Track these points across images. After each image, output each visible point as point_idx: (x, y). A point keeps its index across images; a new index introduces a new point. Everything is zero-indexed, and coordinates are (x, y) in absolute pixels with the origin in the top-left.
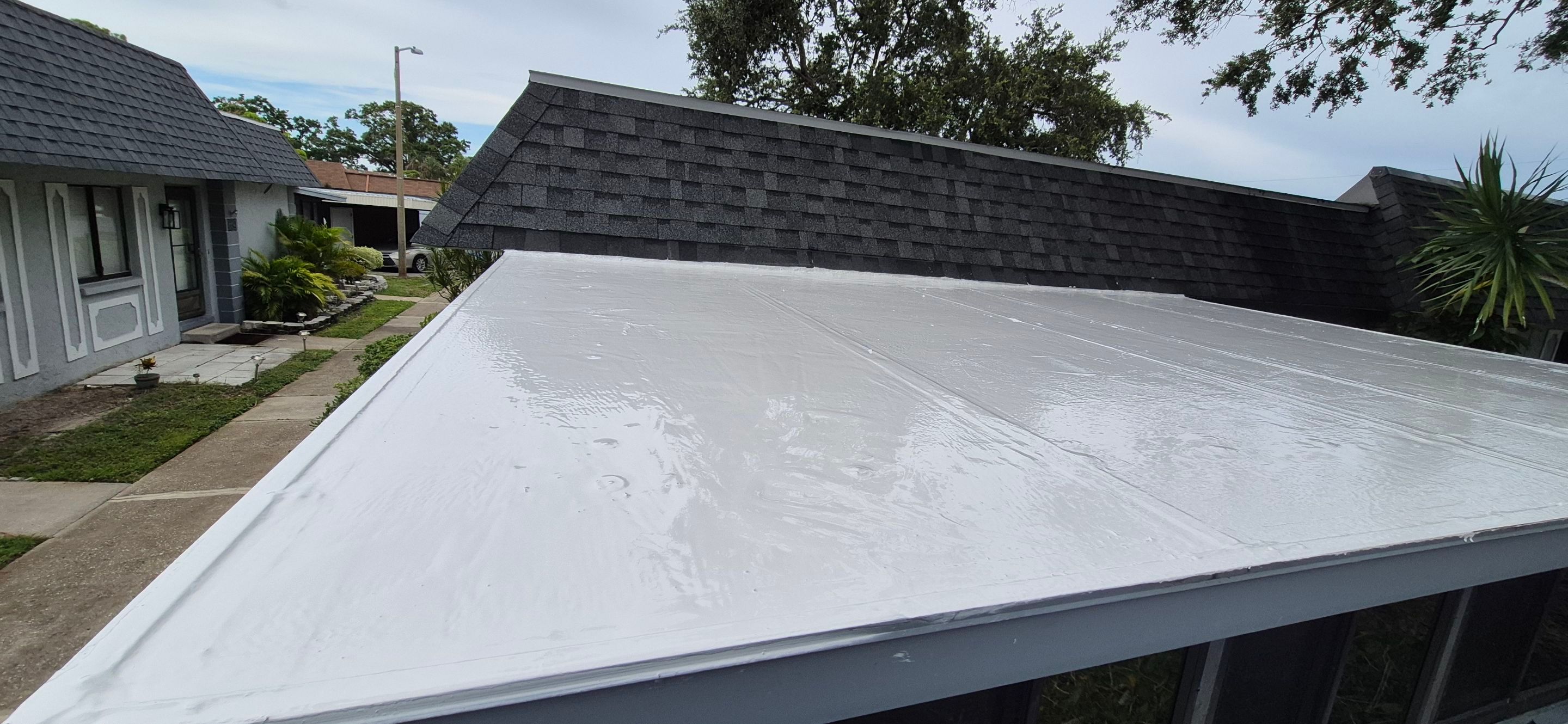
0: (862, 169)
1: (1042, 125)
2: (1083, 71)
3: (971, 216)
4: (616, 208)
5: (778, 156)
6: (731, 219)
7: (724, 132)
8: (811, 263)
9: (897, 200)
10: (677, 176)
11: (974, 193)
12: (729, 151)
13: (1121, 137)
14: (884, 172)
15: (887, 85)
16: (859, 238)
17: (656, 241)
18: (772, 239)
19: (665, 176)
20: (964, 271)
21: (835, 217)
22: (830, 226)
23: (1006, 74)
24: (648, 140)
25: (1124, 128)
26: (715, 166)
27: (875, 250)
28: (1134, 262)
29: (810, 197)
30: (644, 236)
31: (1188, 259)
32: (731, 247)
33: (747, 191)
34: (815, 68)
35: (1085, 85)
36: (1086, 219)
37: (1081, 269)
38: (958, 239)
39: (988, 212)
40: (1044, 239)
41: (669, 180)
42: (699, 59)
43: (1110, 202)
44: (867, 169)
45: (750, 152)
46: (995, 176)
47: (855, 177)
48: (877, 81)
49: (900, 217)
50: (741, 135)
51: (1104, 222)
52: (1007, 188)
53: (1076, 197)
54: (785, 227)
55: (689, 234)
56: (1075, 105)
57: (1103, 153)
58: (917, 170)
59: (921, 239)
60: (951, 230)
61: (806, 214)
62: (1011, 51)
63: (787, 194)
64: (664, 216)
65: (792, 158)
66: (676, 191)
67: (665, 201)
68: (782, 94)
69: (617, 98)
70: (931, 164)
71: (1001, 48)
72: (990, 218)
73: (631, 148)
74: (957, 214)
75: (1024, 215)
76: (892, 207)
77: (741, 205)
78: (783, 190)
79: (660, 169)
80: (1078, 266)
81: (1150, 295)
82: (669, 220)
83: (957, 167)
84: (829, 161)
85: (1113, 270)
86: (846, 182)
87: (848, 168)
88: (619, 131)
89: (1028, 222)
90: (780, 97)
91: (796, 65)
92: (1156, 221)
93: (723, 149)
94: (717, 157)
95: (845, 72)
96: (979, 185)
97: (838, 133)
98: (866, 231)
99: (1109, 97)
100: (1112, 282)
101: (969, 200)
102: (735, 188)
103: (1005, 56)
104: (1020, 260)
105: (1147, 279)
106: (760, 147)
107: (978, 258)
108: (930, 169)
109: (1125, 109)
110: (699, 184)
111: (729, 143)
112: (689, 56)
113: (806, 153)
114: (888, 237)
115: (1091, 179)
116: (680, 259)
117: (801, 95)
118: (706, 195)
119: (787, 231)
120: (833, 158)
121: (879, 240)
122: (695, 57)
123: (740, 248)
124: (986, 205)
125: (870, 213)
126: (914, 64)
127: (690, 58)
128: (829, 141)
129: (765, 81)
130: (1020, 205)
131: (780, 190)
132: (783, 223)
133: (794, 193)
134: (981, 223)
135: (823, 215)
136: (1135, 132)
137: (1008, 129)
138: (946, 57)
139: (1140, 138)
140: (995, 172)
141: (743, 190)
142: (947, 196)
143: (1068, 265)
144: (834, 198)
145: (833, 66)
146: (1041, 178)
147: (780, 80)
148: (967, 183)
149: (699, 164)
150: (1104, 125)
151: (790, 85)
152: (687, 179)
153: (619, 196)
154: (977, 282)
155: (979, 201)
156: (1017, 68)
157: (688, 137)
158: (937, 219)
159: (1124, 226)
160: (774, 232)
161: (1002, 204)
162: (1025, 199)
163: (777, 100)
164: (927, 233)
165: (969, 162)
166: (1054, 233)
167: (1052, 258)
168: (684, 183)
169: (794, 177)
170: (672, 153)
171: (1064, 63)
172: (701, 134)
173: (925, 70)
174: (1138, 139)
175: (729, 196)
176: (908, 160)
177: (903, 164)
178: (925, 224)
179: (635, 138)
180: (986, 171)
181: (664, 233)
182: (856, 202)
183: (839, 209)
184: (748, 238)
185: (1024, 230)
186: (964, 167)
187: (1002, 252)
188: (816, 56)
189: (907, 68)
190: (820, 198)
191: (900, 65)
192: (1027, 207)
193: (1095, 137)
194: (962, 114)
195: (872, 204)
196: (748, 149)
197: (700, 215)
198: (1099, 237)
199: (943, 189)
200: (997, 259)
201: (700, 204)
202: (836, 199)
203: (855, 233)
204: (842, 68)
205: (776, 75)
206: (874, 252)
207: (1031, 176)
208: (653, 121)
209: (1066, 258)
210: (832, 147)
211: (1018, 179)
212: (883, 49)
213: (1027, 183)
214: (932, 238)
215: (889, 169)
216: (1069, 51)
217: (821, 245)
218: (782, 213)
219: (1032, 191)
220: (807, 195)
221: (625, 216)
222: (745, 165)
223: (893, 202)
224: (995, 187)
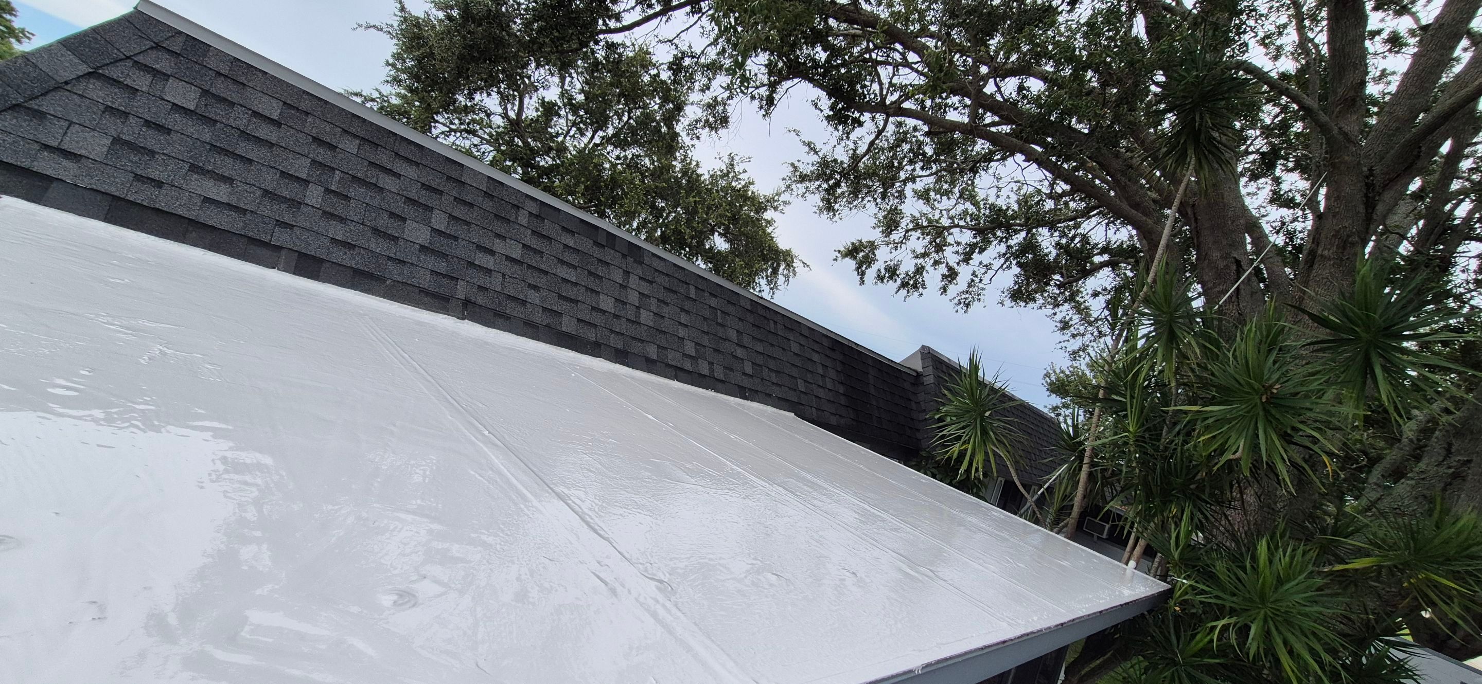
0: (544, 236)
1: (720, 243)
2: (757, 212)
3: (638, 308)
4: (221, 192)
5: (455, 198)
6: (378, 246)
7: (397, 154)
8: (463, 314)
9: (571, 275)
10: (320, 181)
11: (645, 288)
12: (398, 176)
13: (775, 271)
14: (566, 246)
15: (596, 166)
16: (524, 303)
17: (266, 245)
18: (425, 280)
19: (304, 176)
20: (621, 356)
21: (504, 275)
22: (496, 283)
23: (699, 193)
24: (292, 131)
25: (779, 265)
26: (375, 185)
27: (538, 317)
28: (762, 379)
29: (481, 248)
30: (250, 234)
31: (801, 386)
32: (370, 276)
33: (408, 222)
34: (530, 125)
35: (756, 223)
36: (733, 335)
37: (721, 377)
38: (621, 326)
39: (654, 308)
40: (696, 343)
41: (309, 182)
42: (398, 70)
43: (754, 325)
44: (549, 239)
45: (423, 185)
46: (667, 279)
47: (534, 243)
48: (587, 157)
49: (571, 292)
50: (417, 164)
51: (746, 340)
52: (675, 292)
53: (729, 315)
54: (443, 271)
55: (316, 248)
56: (747, 237)
57: (761, 280)
58: (597, 252)
59: (587, 318)
60: (617, 317)
61: (471, 264)
62: (706, 177)
63: (456, 238)
64: (287, 218)
65: (471, 205)
66: (314, 196)
67: (295, 204)
68: (490, 135)
69: (266, 73)
70: (612, 251)
71: (699, 171)
72: (655, 314)
73: (265, 132)
74: (626, 303)
75: (684, 318)
76: (565, 280)
77: (397, 235)
78: (452, 233)
79: (301, 168)
80: (719, 373)
81: (770, 409)
82: (294, 226)
83: (635, 261)
84: (511, 219)
85: (746, 382)
86: (524, 245)
87: (529, 232)
88: (255, 109)
89: (686, 326)
90: (487, 137)
91: (512, 115)
92: (783, 349)
93: (390, 170)
94: (381, 176)
95: (560, 139)
96: (651, 282)
97: (527, 196)
98: (533, 297)
99: (772, 238)
100: (743, 393)
101: (640, 293)
102: (392, 215)
103: (702, 179)
104: (673, 357)
105: (769, 395)
106: (435, 181)
107: (636, 347)
108: (609, 255)
109: (781, 252)
110: (347, 198)
111: (399, 167)
112: (387, 61)
113: (488, 205)
114: (555, 308)
115: (742, 303)
116: (294, 274)
117: (510, 143)
118: (353, 212)
119: (444, 276)
120: (517, 218)
121: (545, 309)
122: (393, 65)
123: (381, 279)
124: (653, 301)
125: (542, 281)
126: (626, 157)
127: (388, 64)
128: (517, 202)
129: (475, 116)
130: (683, 310)
131: (448, 232)
132: (442, 267)
133: (463, 239)
134: (645, 317)
135: (491, 270)
136: (786, 272)
137: (692, 238)
138: (654, 161)
139: (789, 277)
140: (667, 275)
141: (404, 220)
142: (621, 285)
143: (712, 370)
144: (507, 256)
145: (549, 130)
146: (704, 291)
147: (491, 121)
148: (640, 278)
149: (353, 177)
150: (765, 259)
151: (501, 130)
152: (333, 188)
153: (229, 180)
154: (630, 370)
155: (648, 296)
156: (709, 191)
157: (351, 146)
158: (606, 303)
159: (759, 347)
160: (428, 273)
161: (667, 304)
162: (688, 305)
163: (482, 139)
164: (594, 314)
165: (647, 260)
166: (705, 341)
167: (700, 361)
168: (328, 191)
169: (468, 223)
170: (323, 155)
171: (745, 201)
172: (367, 147)
173: (633, 165)
174: (787, 277)
175: (384, 222)
176: (591, 242)
177: (586, 245)
178: (594, 305)
179: (277, 124)
180: (660, 272)
181: (281, 237)
182: (529, 266)
183: (509, 269)
184: (394, 272)
185: (682, 332)
186: (641, 263)
187: (659, 347)
188: (535, 114)
189: (618, 158)
190: (492, 252)
191: (612, 153)
192: (687, 312)
193: (757, 266)
194: (657, 213)
195: (546, 273)
196: (423, 180)
197: (338, 231)
198: (740, 352)
199: (618, 277)
200: (652, 352)
201: (342, 220)
202: (508, 258)
203: (521, 297)
204: (558, 135)
205: (488, 115)
206: (535, 319)
207: (696, 288)
208: (307, 114)
209: (711, 363)
210: (518, 207)
211: (685, 286)
212: (601, 133)
213: (693, 293)
214: (597, 319)
215: (571, 244)
216: (750, 193)
217: (481, 300)
218: (444, 255)
219: (695, 300)
220: (477, 246)
221: (228, 204)
222: (413, 195)
223: (566, 277)
224: (664, 288)
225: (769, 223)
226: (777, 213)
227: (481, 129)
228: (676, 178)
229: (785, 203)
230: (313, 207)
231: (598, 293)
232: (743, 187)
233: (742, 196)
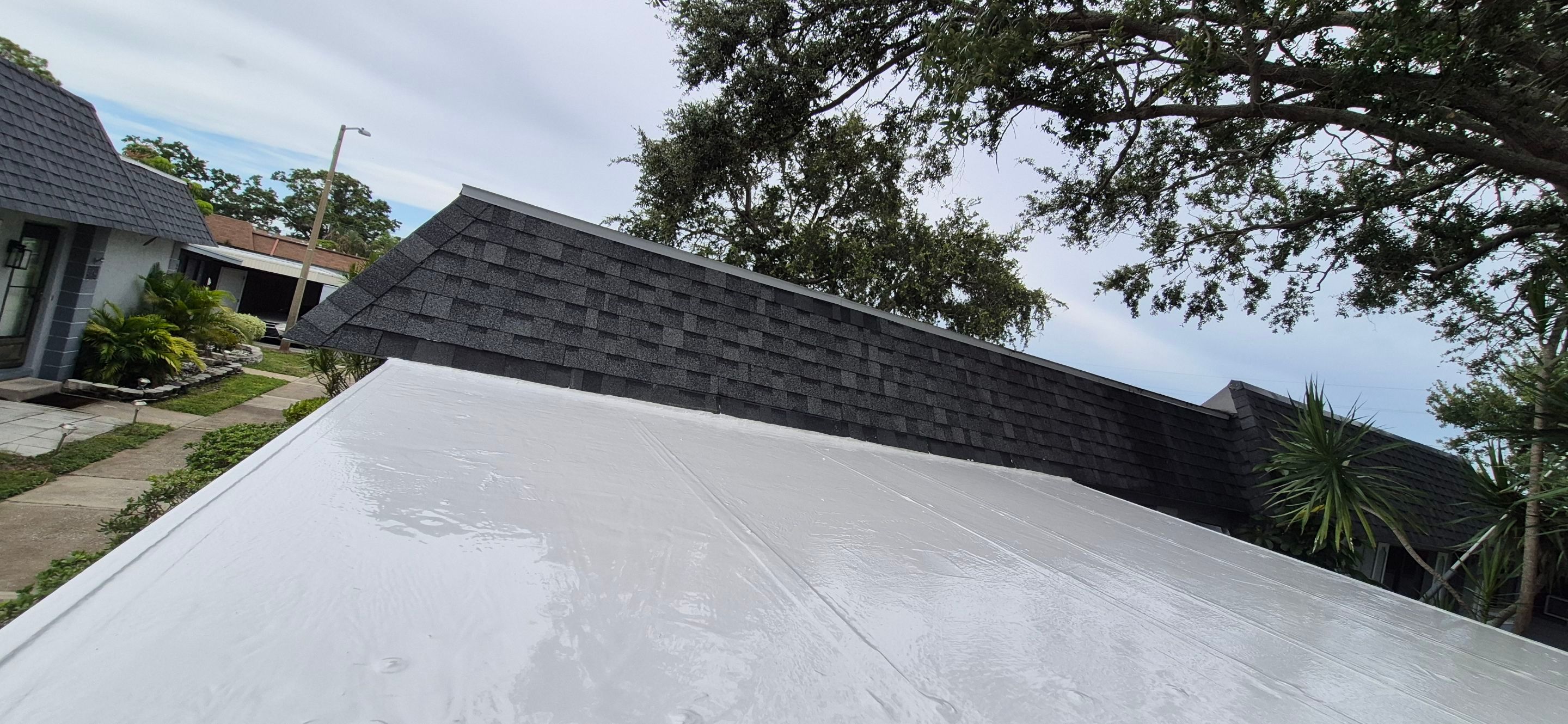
0: (782, 322)
1: (959, 295)
2: (995, 255)
3: (881, 380)
4: (525, 329)
5: (701, 299)
6: (642, 354)
7: (651, 269)
8: (718, 408)
9: (811, 356)
10: (595, 306)
11: (886, 359)
12: (654, 289)
13: (1026, 316)
14: (803, 328)
15: (822, 240)
16: (770, 389)
17: (562, 368)
18: (684, 380)
19: (582, 303)
20: (870, 433)
21: (749, 366)
22: (742, 374)
23: (929, 247)
24: (571, 267)
25: (1029, 309)
26: (636, 301)
27: (784, 402)
28: (1027, 442)
29: (726, 342)
30: (549, 361)
31: (1076, 446)
32: (640, 383)
33: (664, 329)
34: (758, 213)
35: (996, 267)
36: (987, 396)
37: (979, 444)
38: (866, 401)
39: (897, 378)
40: (947, 410)
41: (587, 308)
42: (645, 191)
43: (1010, 383)
44: (787, 323)
45: (675, 292)
46: (907, 346)
47: (774, 329)
48: (815, 232)
49: (813, 373)
50: (667, 275)
51: (1002, 400)
52: (918, 358)
53: (979, 375)
54: (697, 370)
55: (597, 364)
56: (988, 283)
57: (1010, 328)
58: (833, 330)
59: (831, 398)
60: (861, 392)
61: (720, 359)
62: (935, 228)
63: (705, 337)
64: (573, 342)
65: (714, 303)
66: (591, 319)
67: (578, 329)
68: (725, 229)
69: (549, 223)
70: (848, 326)
71: (927, 224)
72: (899, 384)
73: (552, 272)
74: (867, 377)
75: (930, 385)
76: (806, 362)
77: (657, 342)
78: (701, 333)
79: (580, 297)
80: (976, 440)
81: (1041, 475)
82: (579, 348)
83: (872, 332)
84: (751, 310)
85: (1008, 447)
86: (764, 333)
87: (768, 320)
88: (543, 254)
89: (933, 392)
90: (722, 232)
91: (742, 208)
92: (1048, 405)
93: (647, 285)
94: (641, 292)
95: (786, 220)
96: (891, 351)
97: (763, 285)
98: (778, 383)
99: (1017, 280)
100: (1007, 459)
101: (881, 364)
102: (652, 325)
103: (931, 231)
104: (923, 428)
105: (1037, 459)
106: (683, 287)
107: (884, 422)
108: (846, 330)
109: (1030, 293)
110: (616, 316)
111: (654, 280)
113: (729, 300)
114: (799, 391)
115: (991, 359)
116: (583, 390)
117: (742, 234)
118: (622, 328)
119: (698, 374)
120: (755, 308)
121: (789, 393)
122: (641, 188)
123: (648, 385)
124: (896, 371)
125: (784, 366)
126: (850, 224)
127: (637, 188)
128: (754, 293)
129: (710, 216)
130: (927, 376)
131: (697, 332)
132: (696, 365)
133: (711, 337)
134: (890, 389)
135: (737, 362)
136: (1038, 315)
137: (928, 294)
138: (878, 223)
139: (1042, 320)
140: (907, 342)
141: (661, 327)
142: (861, 359)
143: (967, 438)
144: (750, 347)
145: (776, 214)
146: (949, 353)
147: (724, 217)
148: (880, 349)
149: (619, 296)
150: (1012, 304)
151: (734, 223)
152: (605, 309)
153: (530, 317)
154: (880, 446)
155: (889, 367)
156: (940, 242)
157: (614, 269)
158: (848, 380)
159: (1019, 406)
160: (685, 372)
161: (911, 372)
162: (933, 370)
163: (718, 235)
164: (838, 392)
165: (884, 329)
166: (956, 406)
167: (953, 429)
168: (602, 313)
169: (714, 321)
170: (595, 282)
171: (980, 246)
172: (626, 268)
173: (857, 231)
174: (1040, 320)
175: (646, 332)
176: (826, 320)
177: (821, 323)
178: (837, 383)
179: (560, 263)
180: (899, 339)
181: (571, 360)
182: (771, 353)
183: (753, 359)
185: (929, 400)
186: (879, 333)
187: (907, 418)
188: (761, 202)
189: (843, 227)
190: (737, 345)
191: (837, 223)
192: (933, 377)
193: (1004, 313)
194: (888, 275)
195: (787, 357)
196: (674, 288)
197: (611, 347)
198: (997, 415)
199: (857, 351)
200: (901, 425)
201: (614, 336)
202: (752, 348)
203: (767, 384)
204: (784, 217)
205: (721, 213)
206: (782, 405)
207: (940, 351)
208: (581, 250)
209: (966, 430)
210: (756, 298)
211: (928, 350)
212: (823, 207)
213: (936, 356)
214: (842, 397)
215: (807, 325)
216: (985, 236)
217: (731, 392)
218: (696, 355)
219: (939, 363)
220: (724, 341)
221: (531, 338)
222: (667, 304)
223: (807, 358)
224: (906, 355)
225: (1011, 264)
226: (1018, 252)
227: (716, 226)
228: (903, 236)
229: (1026, 239)
230: (591, 329)
231: (839, 370)
232: (977, 231)
233: (976, 241)
